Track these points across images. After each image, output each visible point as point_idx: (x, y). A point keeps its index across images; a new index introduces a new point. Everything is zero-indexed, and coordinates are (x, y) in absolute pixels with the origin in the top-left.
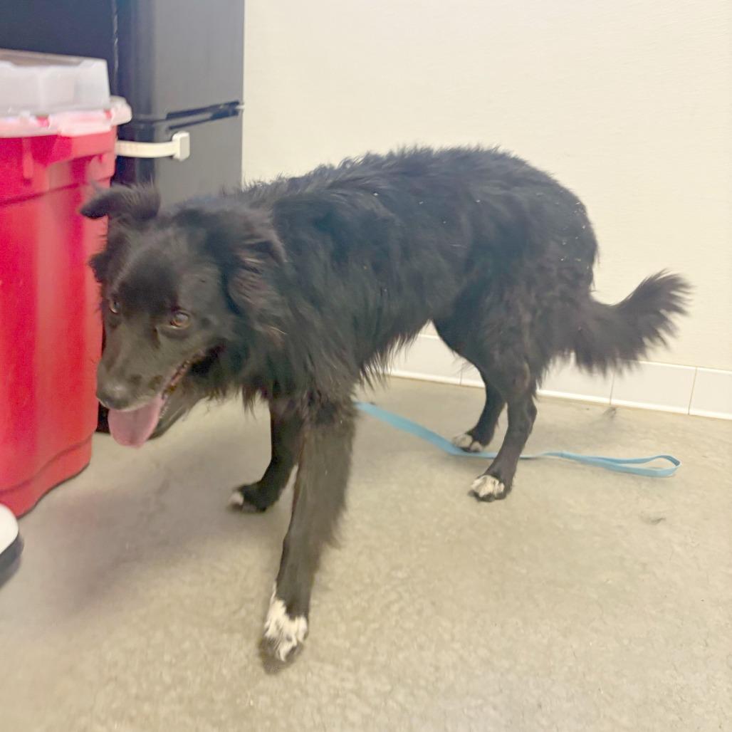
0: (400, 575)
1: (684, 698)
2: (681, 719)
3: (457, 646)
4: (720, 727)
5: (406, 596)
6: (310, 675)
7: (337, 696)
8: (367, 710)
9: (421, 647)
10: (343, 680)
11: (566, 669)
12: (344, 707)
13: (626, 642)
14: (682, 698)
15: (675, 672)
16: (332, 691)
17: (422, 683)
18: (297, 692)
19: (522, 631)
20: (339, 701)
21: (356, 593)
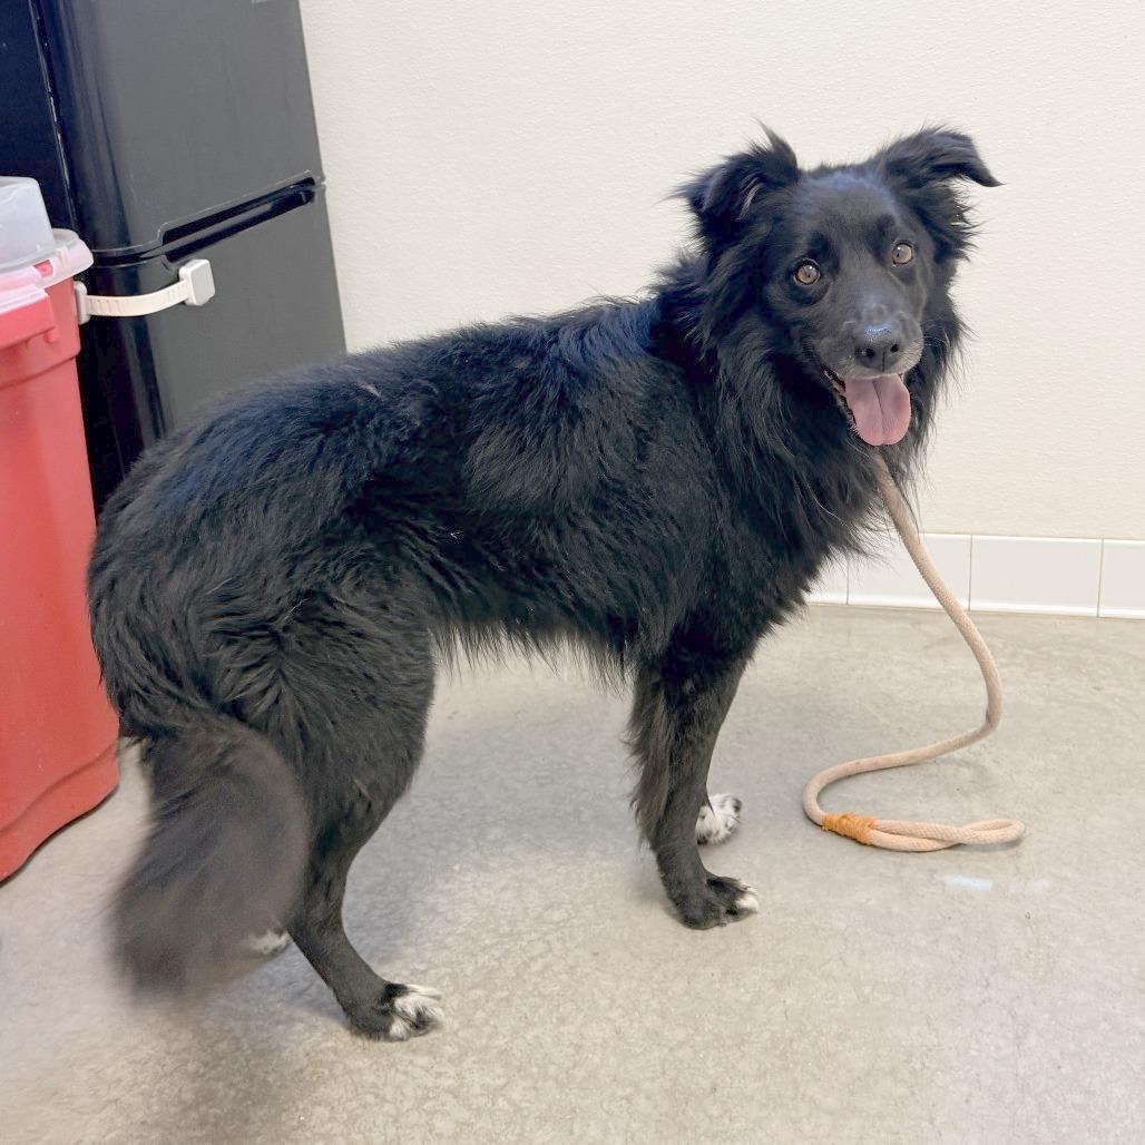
0: (557, 916)
1: (927, 1064)
2: (913, 1094)
3: (614, 1014)
4: (967, 1101)
5: (558, 945)
6: (393, 1072)
7: (426, 1098)
8: (465, 1115)
9: (562, 1020)
10: (439, 1075)
11: (767, 1035)
12: (432, 1113)
13: (867, 990)
14: (923, 1064)
15: (926, 1028)
16: (419, 1093)
17: (552, 1069)
18: (370, 1099)
19: (717, 985)
20: (428, 1105)
21: (484, 949)
